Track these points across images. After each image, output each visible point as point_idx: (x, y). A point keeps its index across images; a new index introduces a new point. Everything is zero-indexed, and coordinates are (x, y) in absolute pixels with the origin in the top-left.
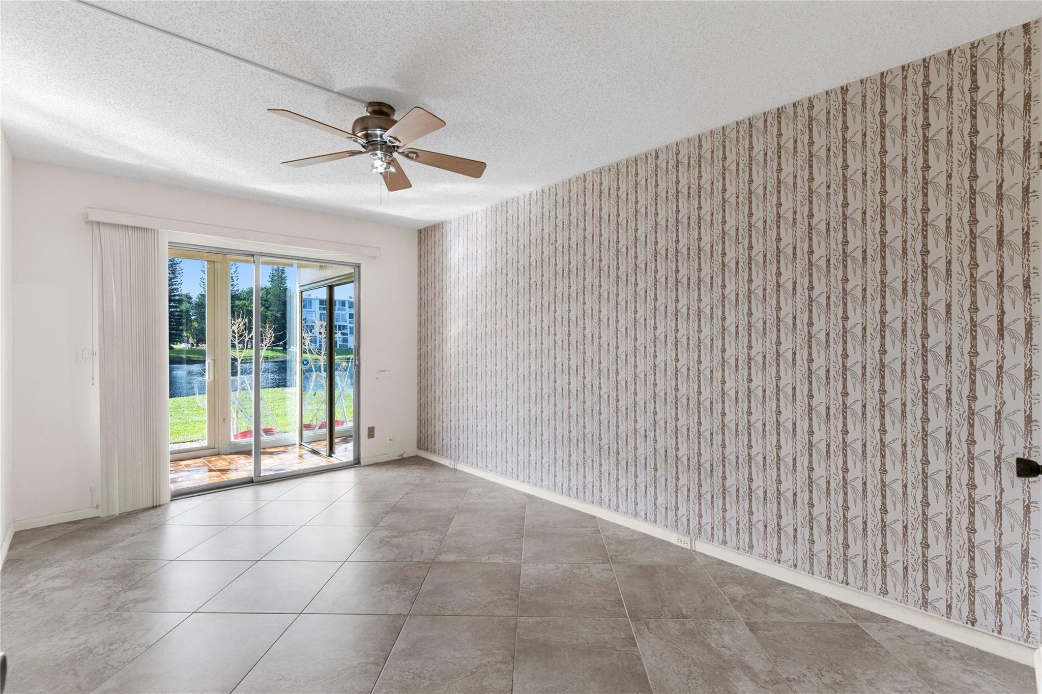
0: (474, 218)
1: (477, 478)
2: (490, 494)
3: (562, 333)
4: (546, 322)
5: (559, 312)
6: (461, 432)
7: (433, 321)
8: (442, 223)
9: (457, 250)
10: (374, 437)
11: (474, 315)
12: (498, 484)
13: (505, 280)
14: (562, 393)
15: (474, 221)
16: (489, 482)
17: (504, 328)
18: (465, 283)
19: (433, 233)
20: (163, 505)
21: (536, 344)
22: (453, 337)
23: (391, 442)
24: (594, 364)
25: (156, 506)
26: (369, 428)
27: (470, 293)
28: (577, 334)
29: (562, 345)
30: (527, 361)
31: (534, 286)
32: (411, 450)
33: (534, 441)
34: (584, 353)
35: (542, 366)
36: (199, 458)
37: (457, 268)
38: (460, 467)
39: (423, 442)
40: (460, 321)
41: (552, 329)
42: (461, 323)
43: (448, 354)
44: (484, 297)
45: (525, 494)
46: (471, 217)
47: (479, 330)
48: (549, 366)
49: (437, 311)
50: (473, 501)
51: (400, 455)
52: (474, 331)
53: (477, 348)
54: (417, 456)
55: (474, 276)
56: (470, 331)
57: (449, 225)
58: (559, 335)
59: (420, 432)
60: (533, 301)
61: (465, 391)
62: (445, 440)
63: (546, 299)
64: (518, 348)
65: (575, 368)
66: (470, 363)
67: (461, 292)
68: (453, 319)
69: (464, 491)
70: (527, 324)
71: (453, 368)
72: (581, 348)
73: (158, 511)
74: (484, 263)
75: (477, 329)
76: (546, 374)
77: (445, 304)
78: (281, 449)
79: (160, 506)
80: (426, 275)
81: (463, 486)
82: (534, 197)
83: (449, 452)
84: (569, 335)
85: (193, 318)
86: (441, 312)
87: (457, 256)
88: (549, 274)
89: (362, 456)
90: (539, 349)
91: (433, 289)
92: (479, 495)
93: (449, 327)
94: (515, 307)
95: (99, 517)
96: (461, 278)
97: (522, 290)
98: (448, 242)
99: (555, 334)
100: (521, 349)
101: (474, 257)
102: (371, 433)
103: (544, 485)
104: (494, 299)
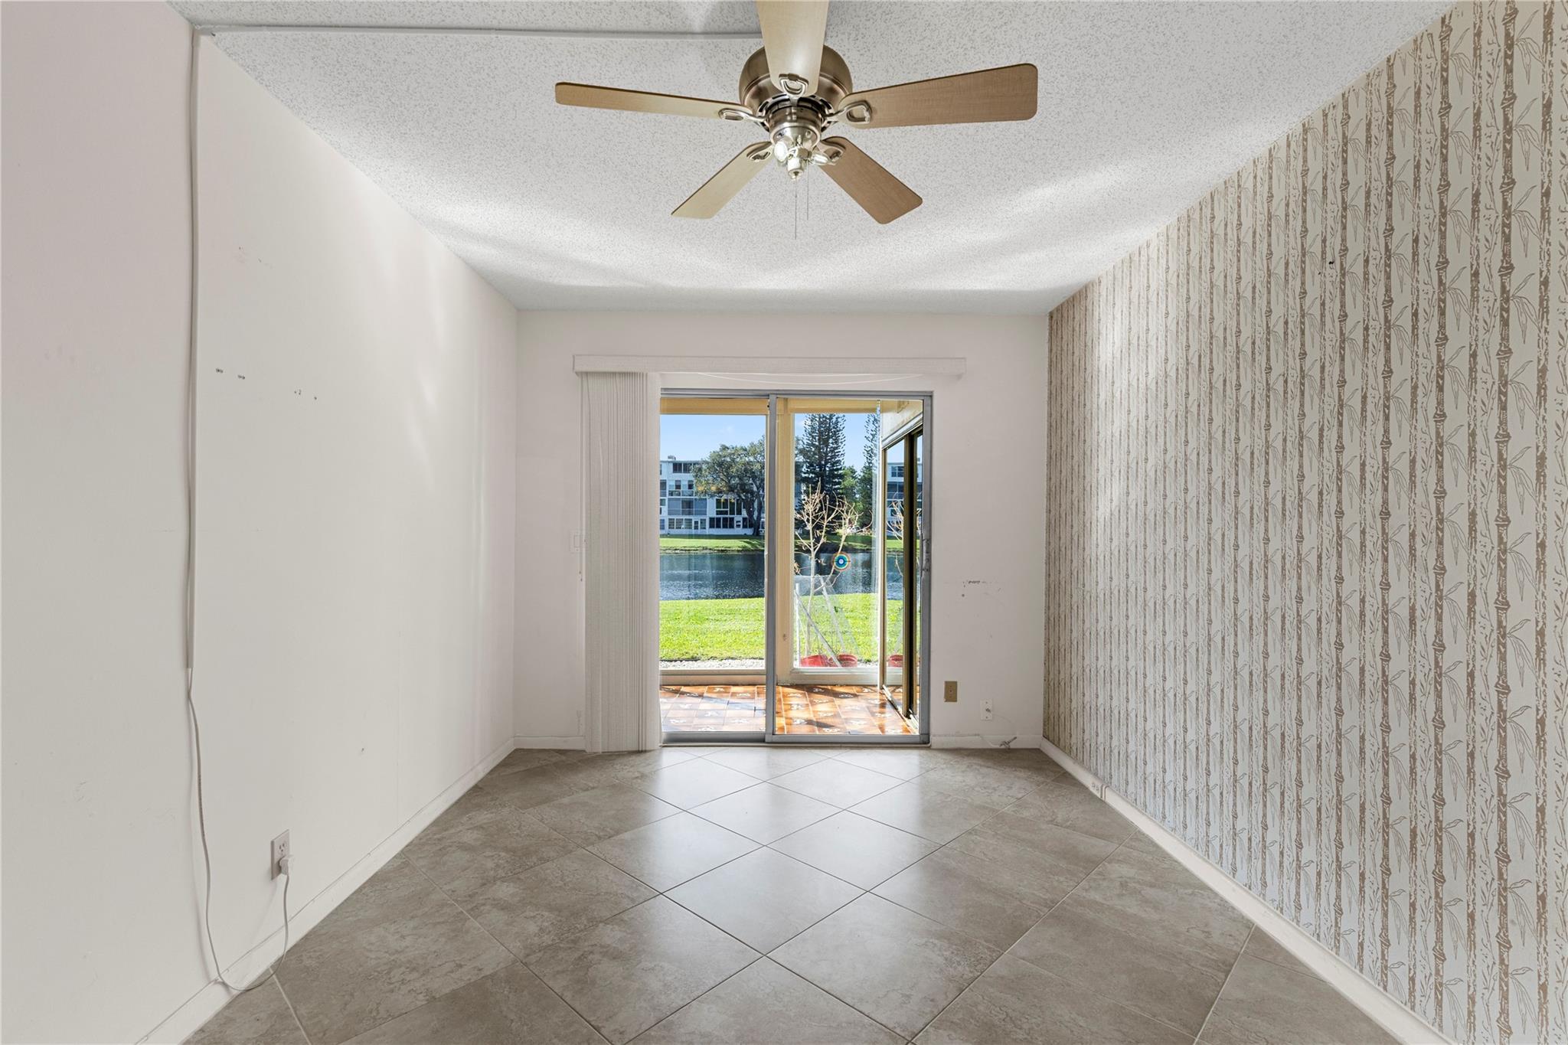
0: (1144, 258)
1: (1139, 836)
2: (1151, 893)
3: (1362, 511)
4: (1311, 479)
5: (1352, 449)
6: (1115, 725)
7: (1069, 489)
8: (1086, 287)
9: (1110, 337)
10: (956, 701)
11: (1141, 471)
12: (1187, 870)
13: (1206, 384)
14: (1362, 683)
15: (1144, 263)
16: (1165, 856)
17: (1204, 499)
18: (1125, 403)
19: (1071, 312)
20: (650, 751)
21: (1283, 538)
22: (1101, 520)
23: (988, 714)
24: (1480, 606)
25: (642, 751)
26: (947, 683)
27: (1134, 424)
28: (1412, 512)
29: (1363, 545)
30: (1259, 584)
31: (1279, 386)
32: (1029, 736)
33: (1276, 792)
34: (1441, 570)
35: (1300, 600)
36: (754, 685)
37: (1110, 375)
38: (1112, 799)
39: (1053, 725)
40: (1115, 486)
41: (1331, 500)
42: (1117, 489)
43: (1094, 555)
44: (1161, 430)
45: (1248, 924)
46: (1136, 258)
47: (1151, 505)
48: (1320, 600)
49: (1076, 468)
50: (1098, 898)
51: (1005, 743)
52: (1141, 507)
53: (1145, 546)
54: (1038, 751)
55: (1142, 386)
56: (1133, 507)
57: (1096, 288)
58: (1351, 516)
59: (1047, 706)
60: (1277, 427)
61: (1123, 639)
62: (1087, 732)
63: (1312, 416)
64: (1237, 547)
65: (1404, 613)
66: (1132, 577)
67: (1117, 423)
68: (1102, 482)
69: (1091, 863)
70: (1259, 488)
71: (1101, 586)
72: (1427, 554)
73: (643, 757)
74: (1162, 351)
75: (1146, 503)
76: (1312, 621)
77: (1088, 453)
78: (854, 690)
79: (645, 751)
80: (1059, 398)
81: (1098, 847)
82: (1282, 154)
83: (1094, 759)
84: (1386, 514)
85: (857, 496)
86: (1081, 469)
87: (1110, 349)
88: (1323, 347)
89: (933, 731)
90: (1292, 554)
91: (1070, 425)
92: (1123, 885)
93: (1094, 499)
94: (1230, 445)
95: (584, 751)
96: (1118, 395)
97: (1248, 402)
98: (1096, 325)
99: (1340, 514)
100: (1244, 550)
101: (1143, 343)
102: (951, 692)
103: (1303, 920)
104: (1182, 432)
